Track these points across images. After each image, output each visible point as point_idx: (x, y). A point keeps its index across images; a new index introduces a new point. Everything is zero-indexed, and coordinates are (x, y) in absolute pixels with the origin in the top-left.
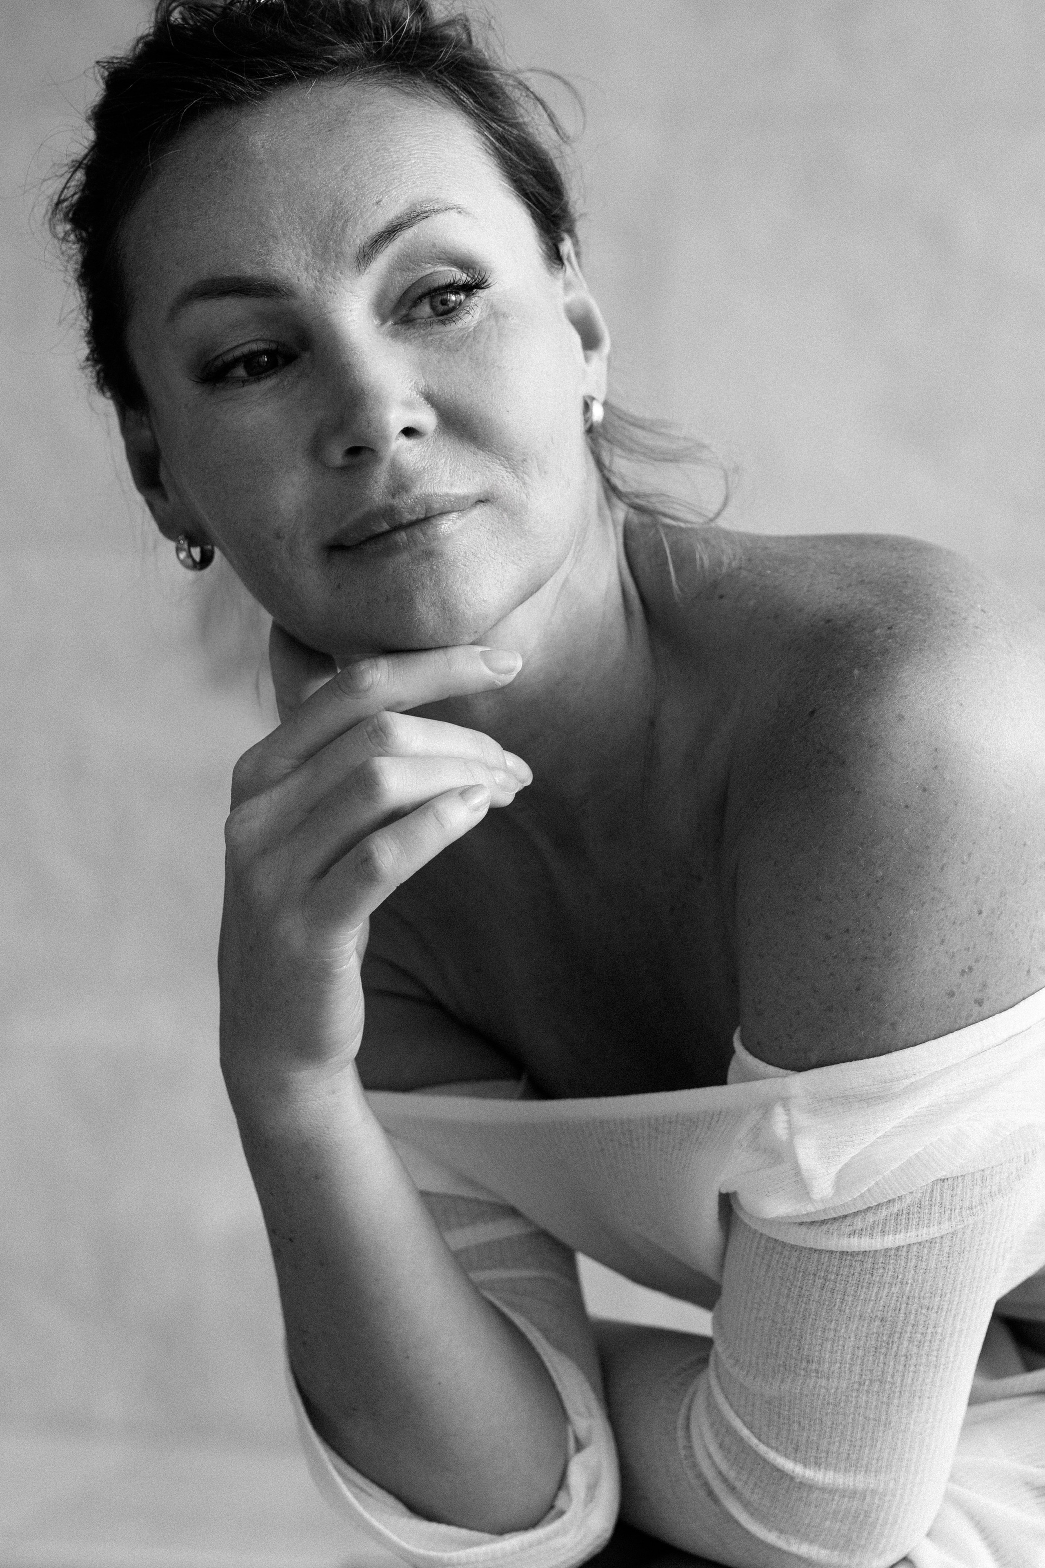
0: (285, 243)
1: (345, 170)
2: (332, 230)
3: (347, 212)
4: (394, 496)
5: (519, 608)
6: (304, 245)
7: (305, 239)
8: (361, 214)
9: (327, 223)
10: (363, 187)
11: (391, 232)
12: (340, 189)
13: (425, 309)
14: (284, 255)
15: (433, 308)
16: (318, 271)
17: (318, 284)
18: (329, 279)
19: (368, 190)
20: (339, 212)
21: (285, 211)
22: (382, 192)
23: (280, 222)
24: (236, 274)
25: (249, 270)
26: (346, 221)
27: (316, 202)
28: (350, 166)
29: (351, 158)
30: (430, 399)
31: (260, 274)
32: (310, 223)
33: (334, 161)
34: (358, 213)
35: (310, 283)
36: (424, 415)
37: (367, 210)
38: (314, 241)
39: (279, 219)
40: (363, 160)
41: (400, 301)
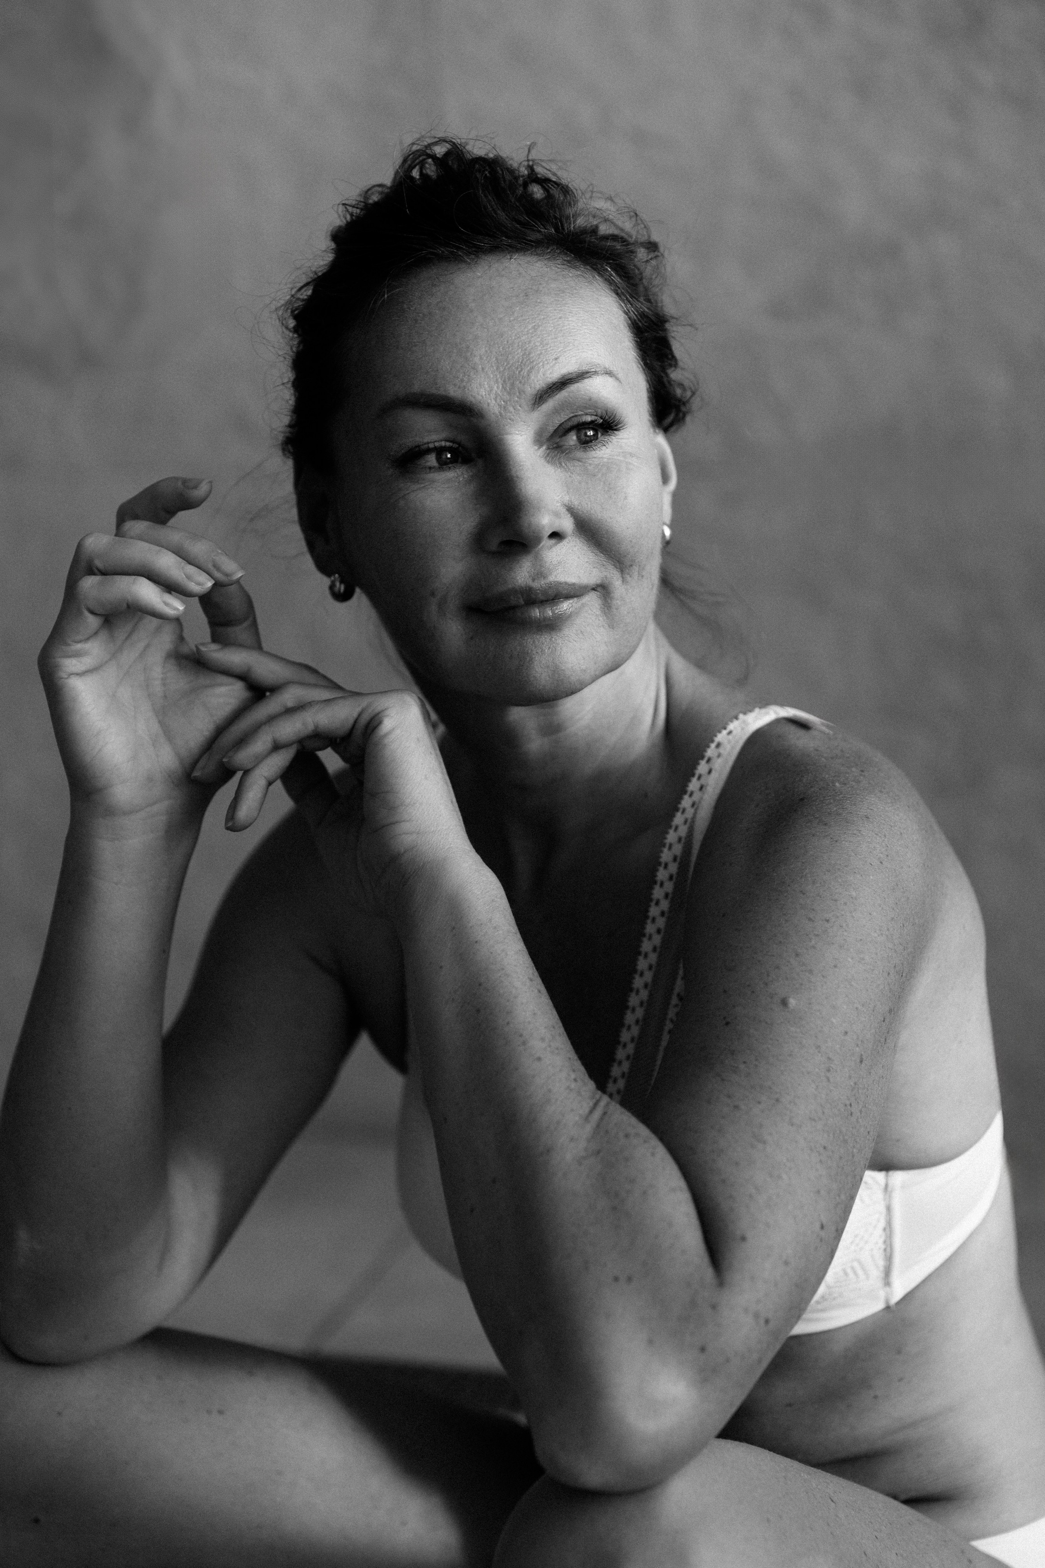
0: (483, 376)
1: (535, 328)
2: (519, 372)
3: (533, 361)
4: (534, 580)
5: (608, 676)
6: (497, 380)
7: (498, 376)
8: (543, 365)
9: (516, 366)
10: (547, 344)
11: (564, 383)
12: (530, 342)
13: (572, 438)
14: (480, 385)
15: (579, 438)
16: (504, 402)
17: (502, 412)
18: (511, 409)
19: (550, 347)
20: (527, 361)
21: (486, 351)
22: (560, 351)
23: (481, 358)
24: (442, 392)
25: (453, 392)
26: (532, 368)
27: (511, 349)
28: (539, 326)
29: (540, 320)
30: (571, 510)
31: (460, 396)
32: (504, 364)
33: (528, 320)
34: (541, 364)
35: (496, 410)
36: (567, 524)
37: (548, 363)
38: (505, 378)
39: (481, 356)
40: (549, 323)
41: (556, 431)
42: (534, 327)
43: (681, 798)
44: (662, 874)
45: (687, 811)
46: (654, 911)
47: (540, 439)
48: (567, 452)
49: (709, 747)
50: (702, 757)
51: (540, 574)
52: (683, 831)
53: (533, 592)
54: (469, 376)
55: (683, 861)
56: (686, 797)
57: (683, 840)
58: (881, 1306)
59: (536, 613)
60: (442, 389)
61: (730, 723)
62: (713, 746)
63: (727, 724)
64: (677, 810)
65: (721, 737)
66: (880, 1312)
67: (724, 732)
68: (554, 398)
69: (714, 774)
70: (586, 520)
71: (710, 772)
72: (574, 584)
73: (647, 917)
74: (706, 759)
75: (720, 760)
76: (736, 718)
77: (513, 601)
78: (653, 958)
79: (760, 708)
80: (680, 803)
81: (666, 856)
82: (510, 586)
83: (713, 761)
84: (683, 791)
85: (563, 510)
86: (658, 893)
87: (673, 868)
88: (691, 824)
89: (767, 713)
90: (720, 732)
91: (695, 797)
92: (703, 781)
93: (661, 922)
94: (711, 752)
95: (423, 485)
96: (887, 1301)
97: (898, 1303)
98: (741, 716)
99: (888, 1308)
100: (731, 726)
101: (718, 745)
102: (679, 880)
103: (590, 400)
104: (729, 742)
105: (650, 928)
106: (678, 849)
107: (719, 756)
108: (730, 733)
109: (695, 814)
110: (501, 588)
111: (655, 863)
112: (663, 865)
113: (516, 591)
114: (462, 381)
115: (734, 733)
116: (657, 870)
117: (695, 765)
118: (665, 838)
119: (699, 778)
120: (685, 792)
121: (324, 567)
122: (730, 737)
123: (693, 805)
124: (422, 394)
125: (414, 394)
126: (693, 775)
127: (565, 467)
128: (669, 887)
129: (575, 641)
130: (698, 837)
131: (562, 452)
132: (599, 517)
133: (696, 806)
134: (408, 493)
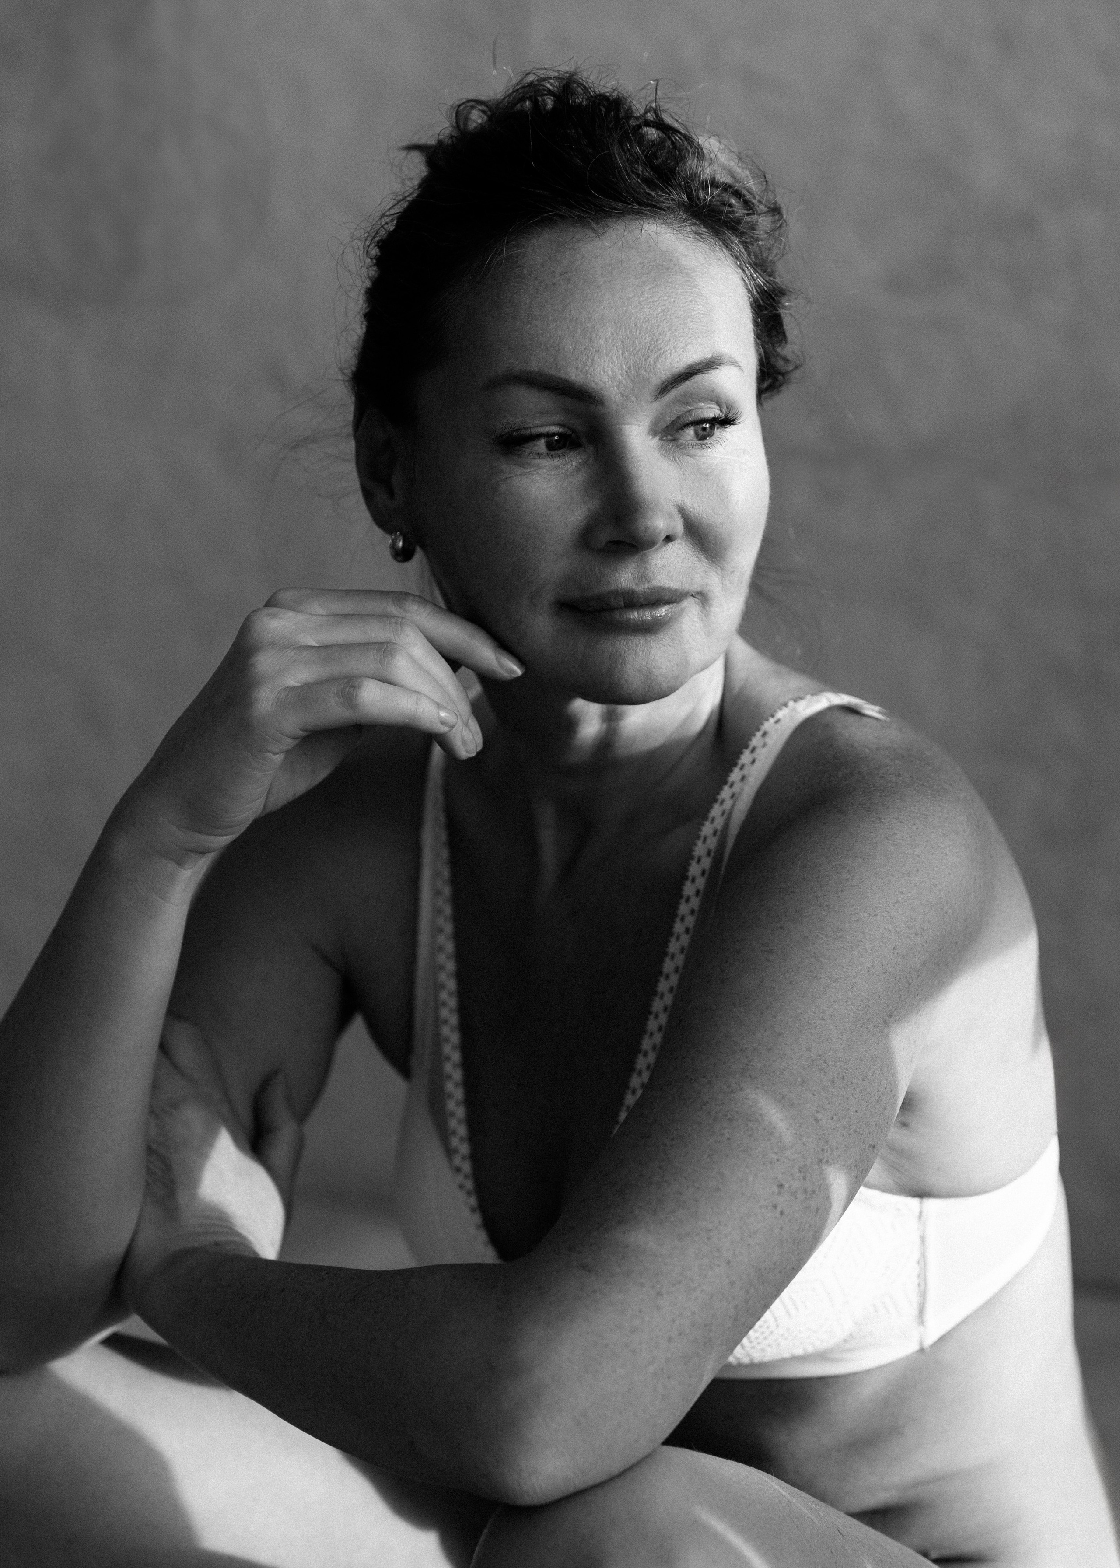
0: (607, 360)
2: (645, 360)
3: (661, 349)
4: (637, 584)
6: (621, 366)
7: (623, 362)
8: (670, 353)
9: (642, 353)
10: (676, 330)
11: (690, 373)
12: (658, 327)
13: (689, 433)
14: (603, 370)
15: (695, 434)
16: (626, 391)
17: (624, 401)
18: (633, 398)
20: (654, 347)
21: (612, 333)
22: (688, 339)
23: (606, 341)
24: (562, 374)
25: (574, 376)
26: (659, 355)
27: (638, 333)
28: (668, 309)
30: (683, 512)
31: (581, 381)
32: (630, 349)
33: (658, 302)
34: (669, 351)
35: (618, 398)
36: (678, 527)
37: (676, 351)
38: (630, 365)
39: (606, 339)
40: (679, 307)
41: (673, 423)
42: (663, 311)
43: (721, 789)
44: (694, 869)
45: (725, 803)
46: (683, 908)
47: (654, 431)
48: (682, 447)
49: (754, 735)
50: (747, 747)
51: (644, 578)
52: (719, 823)
53: (636, 596)
54: (593, 360)
55: (717, 857)
56: (726, 788)
57: (719, 833)
58: (913, 1347)
59: (635, 615)
60: (562, 371)
61: (778, 710)
62: (759, 734)
63: (775, 711)
64: (716, 801)
65: (768, 725)
66: (913, 1354)
67: (772, 720)
68: (678, 389)
69: (757, 764)
70: (696, 524)
71: (753, 762)
72: (676, 590)
73: (676, 915)
74: (750, 748)
75: (765, 750)
76: (786, 705)
77: (613, 602)
78: (680, 960)
79: (812, 695)
80: (718, 794)
81: (700, 849)
82: (613, 588)
83: (757, 751)
84: (723, 781)
85: (675, 512)
86: (689, 889)
87: (706, 863)
88: (728, 816)
89: (819, 701)
90: (767, 720)
91: (736, 789)
92: (745, 772)
93: (690, 921)
94: (756, 741)
95: (529, 470)
96: (921, 1344)
97: (932, 1346)
98: (791, 704)
99: (922, 1350)
100: (780, 714)
101: (765, 734)
102: (712, 875)
103: (713, 391)
104: (777, 731)
105: (678, 927)
106: (712, 843)
107: (764, 745)
108: (778, 721)
109: (733, 806)
110: (603, 589)
111: (688, 857)
112: (696, 860)
113: (617, 593)
114: (585, 364)
115: (782, 723)
116: (689, 865)
117: (738, 754)
118: (701, 830)
119: (742, 767)
120: (725, 783)
121: (382, 520)
122: (778, 726)
123: (733, 796)
124: (539, 374)
125: (531, 372)
126: (735, 765)
127: (679, 463)
128: (701, 883)
129: (670, 646)
130: (734, 830)
131: (677, 446)
132: (710, 522)
133: (734, 798)
134: (510, 477)
